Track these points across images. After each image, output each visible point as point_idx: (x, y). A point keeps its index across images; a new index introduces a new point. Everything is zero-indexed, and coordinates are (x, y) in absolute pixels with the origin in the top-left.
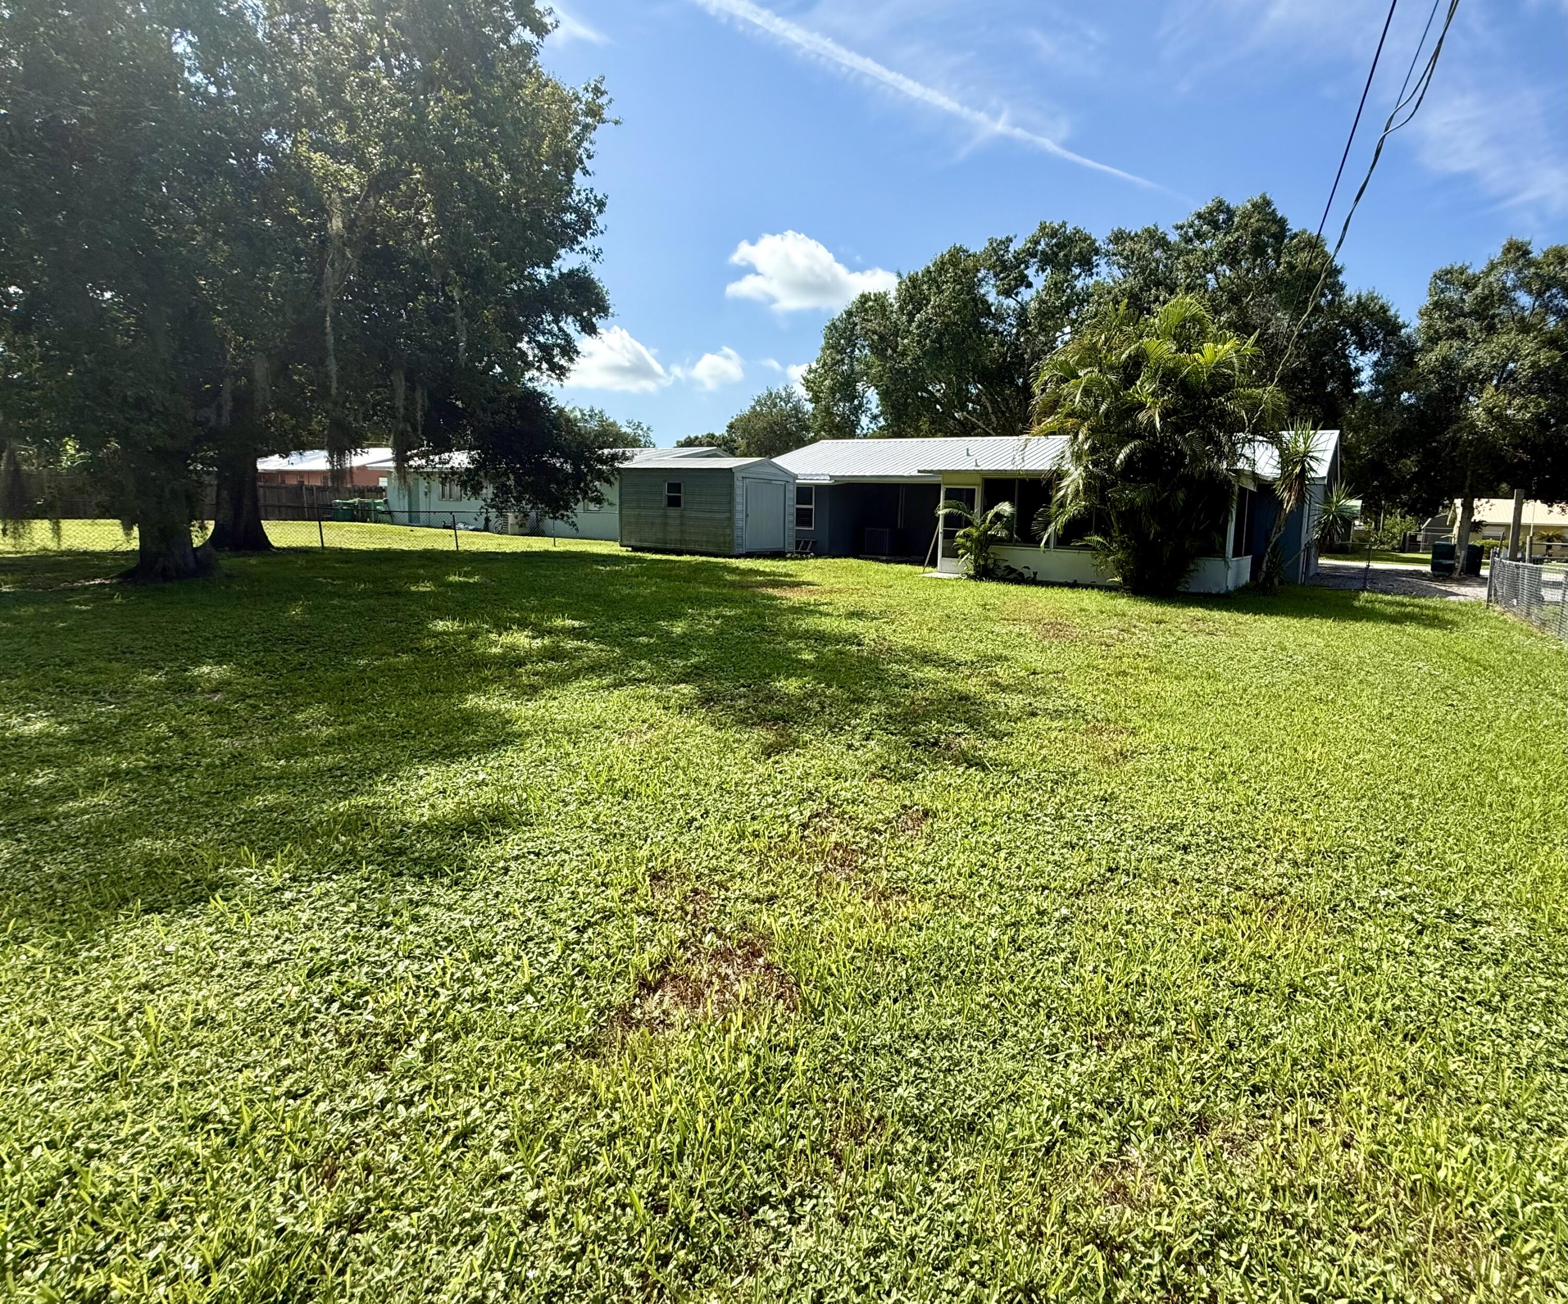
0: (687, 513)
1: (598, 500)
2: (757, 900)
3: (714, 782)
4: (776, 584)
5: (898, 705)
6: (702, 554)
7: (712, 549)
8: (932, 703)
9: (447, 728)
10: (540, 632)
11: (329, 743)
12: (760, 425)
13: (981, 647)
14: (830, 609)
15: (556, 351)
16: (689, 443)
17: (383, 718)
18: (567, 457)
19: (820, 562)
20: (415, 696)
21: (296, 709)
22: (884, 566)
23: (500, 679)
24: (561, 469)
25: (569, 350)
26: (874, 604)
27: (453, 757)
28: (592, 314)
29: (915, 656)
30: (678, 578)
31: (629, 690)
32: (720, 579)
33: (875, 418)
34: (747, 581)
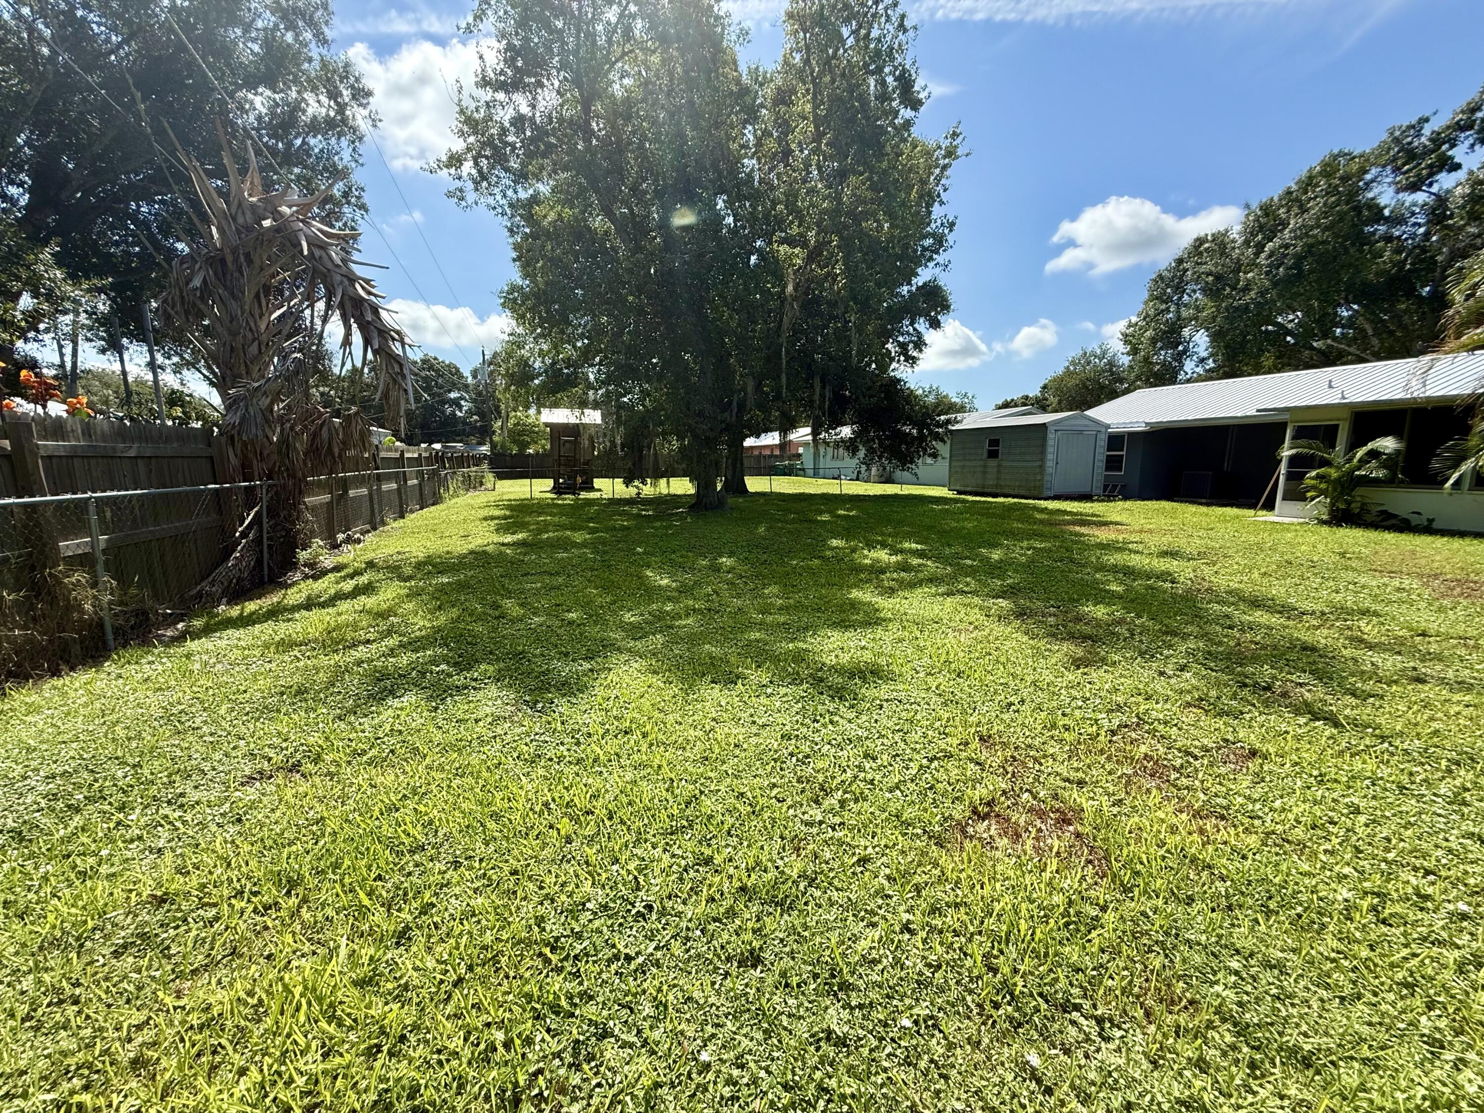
0: (1004, 463)
1: (934, 456)
2: (1067, 780)
3: (1029, 679)
4: (1083, 523)
5: (1220, 643)
6: (1014, 497)
7: (1023, 492)
8: (1264, 648)
9: (842, 609)
10: (895, 551)
11: (780, 609)
12: (1073, 382)
13: (1339, 597)
14: (1140, 547)
15: (911, 346)
16: (1006, 405)
17: (807, 598)
18: (914, 424)
19: (1128, 504)
20: (823, 586)
21: (764, 586)
22: (1204, 509)
23: (869, 581)
24: (910, 434)
25: (920, 344)
26: (1192, 546)
27: (847, 628)
28: (938, 313)
29: (1242, 599)
30: (994, 515)
31: (958, 598)
32: (1031, 517)
33: (1202, 360)
34: (1054, 520)
